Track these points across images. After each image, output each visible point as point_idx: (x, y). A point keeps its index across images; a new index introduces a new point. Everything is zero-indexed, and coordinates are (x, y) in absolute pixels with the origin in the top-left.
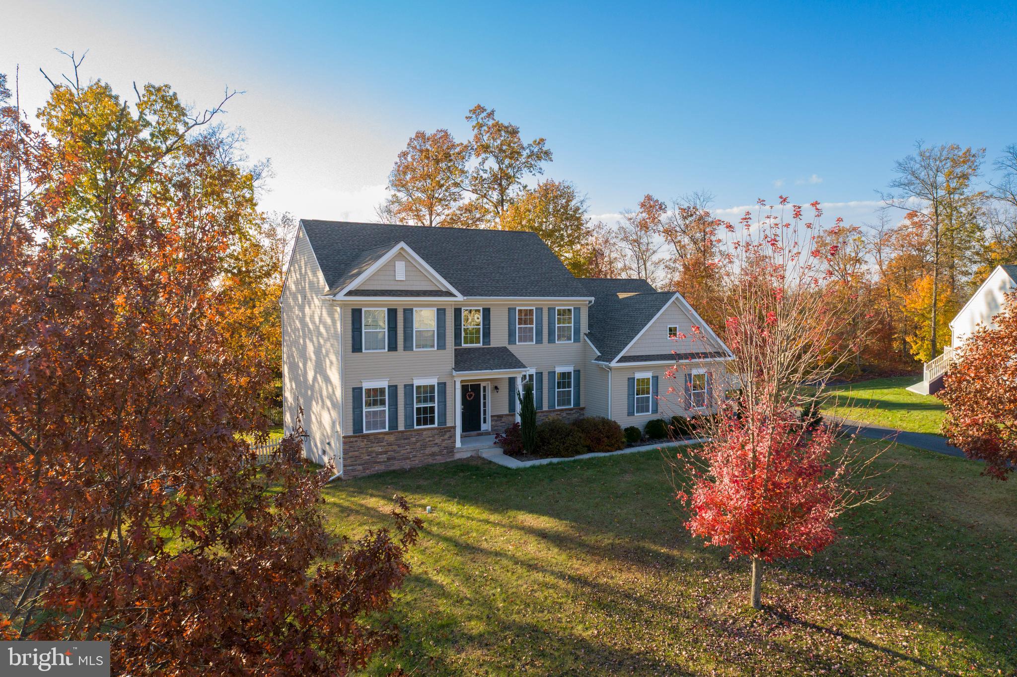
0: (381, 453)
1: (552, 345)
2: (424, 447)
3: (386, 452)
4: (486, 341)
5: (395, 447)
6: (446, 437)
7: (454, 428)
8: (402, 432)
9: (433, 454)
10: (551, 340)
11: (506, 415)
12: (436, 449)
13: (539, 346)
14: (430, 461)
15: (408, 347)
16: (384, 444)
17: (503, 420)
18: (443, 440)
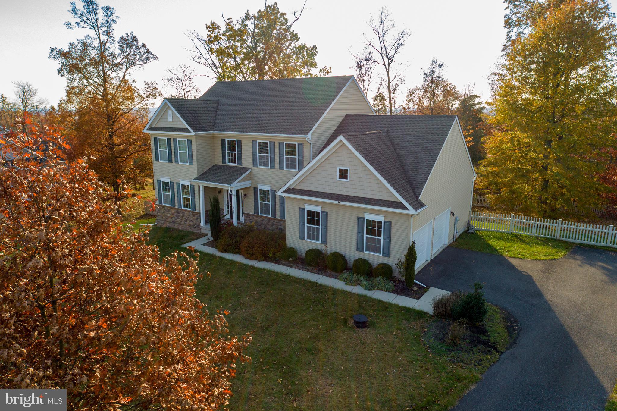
0: (169, 217)
1: (281, 171)
2: (186, 220)
3: (171, 218)
4: (239, 162)
5: (175, 216)
6: (196, 217)
7: (200, 213)
8: (177, 209)
9: (190, 226)
10: (281, 167)
11: (253, 215)
12: (191, 223)
13: (273, 170)
14: (189, 229)
15: (176, 161)
16: (170, 213)
17: (251, 217)
18: (195, 219)
